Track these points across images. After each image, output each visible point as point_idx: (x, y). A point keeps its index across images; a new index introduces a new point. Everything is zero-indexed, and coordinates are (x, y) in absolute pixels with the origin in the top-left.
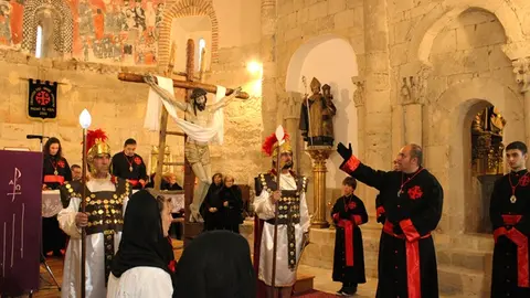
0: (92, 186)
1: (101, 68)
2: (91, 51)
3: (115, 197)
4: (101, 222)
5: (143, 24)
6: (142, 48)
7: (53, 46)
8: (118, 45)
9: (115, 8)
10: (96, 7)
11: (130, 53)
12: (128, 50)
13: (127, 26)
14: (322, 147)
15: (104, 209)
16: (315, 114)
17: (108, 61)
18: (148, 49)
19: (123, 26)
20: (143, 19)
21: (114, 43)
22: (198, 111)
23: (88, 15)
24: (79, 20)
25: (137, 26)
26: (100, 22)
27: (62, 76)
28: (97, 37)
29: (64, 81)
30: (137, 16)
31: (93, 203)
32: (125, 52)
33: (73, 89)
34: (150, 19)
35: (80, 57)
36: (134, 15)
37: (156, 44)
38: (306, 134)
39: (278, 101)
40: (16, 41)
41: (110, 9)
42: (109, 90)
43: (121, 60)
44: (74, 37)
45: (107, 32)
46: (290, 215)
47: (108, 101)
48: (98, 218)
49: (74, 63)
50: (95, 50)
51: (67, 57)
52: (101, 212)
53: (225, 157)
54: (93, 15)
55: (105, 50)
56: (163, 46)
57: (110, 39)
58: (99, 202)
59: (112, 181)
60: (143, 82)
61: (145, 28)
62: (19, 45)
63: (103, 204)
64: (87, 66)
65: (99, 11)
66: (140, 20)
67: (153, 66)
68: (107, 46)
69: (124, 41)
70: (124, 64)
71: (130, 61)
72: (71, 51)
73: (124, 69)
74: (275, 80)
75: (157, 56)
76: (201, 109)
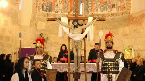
1: (103, 16)
2: (99, 9)
3: (42, 61)
6: (119, 4)
7: (86, 10)
8: (109, 5)
11: (115, 7)
12: (113, 6)
17: (106, 12)
18: (122, 4)
28: (101, 3)
32: (113, 7)
35: (95, 13)
37: (125, 1)
43: (111, 10)
44: (92, 5)
46: (109, 70)
47: (107, 29)
50: (100, 9)
51: (90, 13)
55: (105, 8)
57: (106, 3)
62: (72, 12)
64: (97, 15)
67: (124, 11)
68: (105, 6)
69: (112, 3)
70: (113, 12)
71: (114, 11)
72: (91, 11)
73: (113, 15)
75: (125, 6)
76: (77, 27)
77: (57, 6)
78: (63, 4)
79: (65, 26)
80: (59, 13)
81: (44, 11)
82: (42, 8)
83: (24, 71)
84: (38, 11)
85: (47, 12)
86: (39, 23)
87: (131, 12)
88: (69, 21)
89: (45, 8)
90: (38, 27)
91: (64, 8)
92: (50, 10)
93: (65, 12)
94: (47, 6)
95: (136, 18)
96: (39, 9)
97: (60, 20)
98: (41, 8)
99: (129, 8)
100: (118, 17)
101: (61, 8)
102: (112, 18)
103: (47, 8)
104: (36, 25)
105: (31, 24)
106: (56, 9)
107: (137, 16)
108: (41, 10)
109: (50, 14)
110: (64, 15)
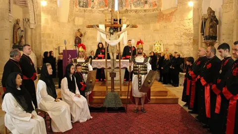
1: (136, 11)
2: (132, 5)
6: (151, 1)
7: (121, 5)
8: (142, 1)
11: (147, 4)
12: (146, 2)
17: (139, 8)
22: (111, 35)
27: (122, 16)
29: (124, 18)
33: (127, 21)
35: (129, 8)
40: (106, 6)
42: (140, 20)
43: (144, 6)
44: (126, 1)
46: (139, 72)
49: (127, 11)
50: (134, 5)
51: (124, 9)
55: (138, 4)
59: (85, 59)
62: (107, 8)
64: (131, 11)
67: (156, 7)
68: (138, 2)
70: (145, 8)
71: (147, 7)
72: (125, 6)
73: (145, 11)
74: (198, 9)
75: (157, 3)
76: (113, 34)
77: (93, 1)
79: (103, 32)
80: (95, 9)
81: (81, 7)
83: (71, 75)
84: (75, 7)
85: (84, 8)
86: (77, 19)
87: (162, 9)
88: (106, 27)
89: (81, 4)
90: (76, 23)
91: (99, 4)
92: (86, 6)
93: (101, 7)
94: (84, 2)
95: (166, 15)
96: (76, 5)
97: (98, 27)
98: (78, 4)
99: (160, 6)
100: (149, 13)
101: (96, 3)
102: (144, 14)
103: (83, 4)
104: (74, 20)
105: (69, 20)
106: (92, 5)
107: (167, 13)
108: (78, 6)
109: (87, 10)
110: (100, 11)
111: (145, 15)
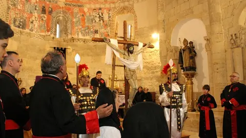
0: (81, 90)
1: (84, 41)
2: (80, 34)
3: (92, 95)
4: (86, 107)
5: (103, 20)
6: (103, 30)
7: (64, 32)
8: (92, 30)
9: (90, 14)
10: (82, 14)
11: (97, 33)
12: (96, 32)
13: (95, 21)
14: (190, 72)
15: (87, 101)
16: (186, 56)
17: (88, 37)
18: (105, 31)
19: (94, 21)
20: (102, 18)
21: (90, 29)
22: (130, 55)
23: (79, 17)
24: (75, 20)
25: (100, 21)
26: (83, 20)
27: (68, 45)
28: (83, 27)
29: (69, 47)
30: (100, 16)
31: (82, 98)
33: (72, 51)
34: (106, 17)
35: (76, 37)
36: (98, 16)
37: (109, 28)
38: (182, 66)
39: (168, 51)
40: (48, 31)
41: (88, 14)
42: (88, 51)
44: (73, 28)
45: (87, 24)
47: (88, 55)
48: (84, 105)
49: (73, 39)
50: (82, 33)
51: (70, 37)
52: (86, 103)
53: (143, 79)
54: (80, 17)
56: (112, 29)
57: (88, 28)
58: (85, 98)
59: (91, 88)
60: (104, 41)
61: (103, 22)
62: (49, 33)
63: (87, 99)
64: (78, 40)
65: (83, 15)
66: (101, 18)
68: (87, 31)
69: (95, 28)
72: (71, 34)
74: (165, 41)
75: (110, 34)
76: (132, 53)
77: (32, 22)
78: (39, 21)
79: (117, 50)
80: (34, 32)
81: (16, 26)
82: (14, 23)
85: (20, 29)
89: (17, 23)
91: (40, 27)
92: (23, 27)
93: (42, 31)
94: (20, 22)
96: (10, 23)
98: (12, 22)
101: (36, 26)
103: (19, 24)
106: (31, 26)
109: (23, 32)
110: (40, 35)
111: (95, 45)
